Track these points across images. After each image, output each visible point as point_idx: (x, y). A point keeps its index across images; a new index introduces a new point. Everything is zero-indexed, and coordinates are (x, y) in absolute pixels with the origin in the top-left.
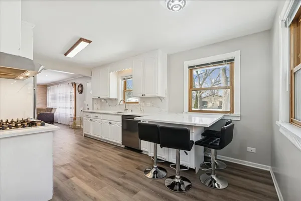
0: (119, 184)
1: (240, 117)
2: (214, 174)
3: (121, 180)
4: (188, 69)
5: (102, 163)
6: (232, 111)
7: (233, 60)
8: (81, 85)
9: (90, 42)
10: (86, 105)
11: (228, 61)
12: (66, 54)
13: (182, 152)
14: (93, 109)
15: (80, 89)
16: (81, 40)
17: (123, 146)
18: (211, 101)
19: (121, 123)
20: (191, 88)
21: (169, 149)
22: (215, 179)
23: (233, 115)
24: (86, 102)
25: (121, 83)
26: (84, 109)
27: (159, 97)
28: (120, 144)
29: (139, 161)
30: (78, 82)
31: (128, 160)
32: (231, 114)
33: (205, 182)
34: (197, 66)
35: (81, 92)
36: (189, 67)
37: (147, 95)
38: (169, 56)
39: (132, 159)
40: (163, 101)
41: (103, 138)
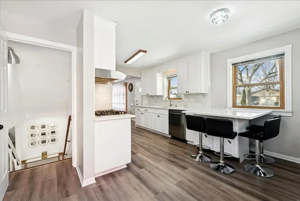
0: (172, 161)
1: (292, 112)
2: (259, 165)
3: (173, 159)
4: (231, 66)
5: (155, 147)
6: (283, 107)
7: (284, 54)
8: (131, 85)
9: (145, 52)
10: (136, 101)
11: (277, 56)
12: (126, 62)
13: (226, 140)
14: (142, 104)
15: (130, 87)
16: (140, 51)
17: (170, 136)
18: (264, 96)
19: (168, 116)
20: (235, 84)
21: (214, 137)
22: (260, 168)
23: (283, 110)
24: (135, 99)
25: (166, 81)
26: (134, 104)
27: (202, 94)
28: (167, 135)
29: (185, 148)
30: (129, 82)
31: (176, 147)
32: (281, 110)
33: (250, 170)
34: (242, 63)
35: (131, 90)
36: (233, 64)
37: (190, 92)
38: (212, 55)
39: (180, 147)
40: (206, 97)
41: (152, 128)
